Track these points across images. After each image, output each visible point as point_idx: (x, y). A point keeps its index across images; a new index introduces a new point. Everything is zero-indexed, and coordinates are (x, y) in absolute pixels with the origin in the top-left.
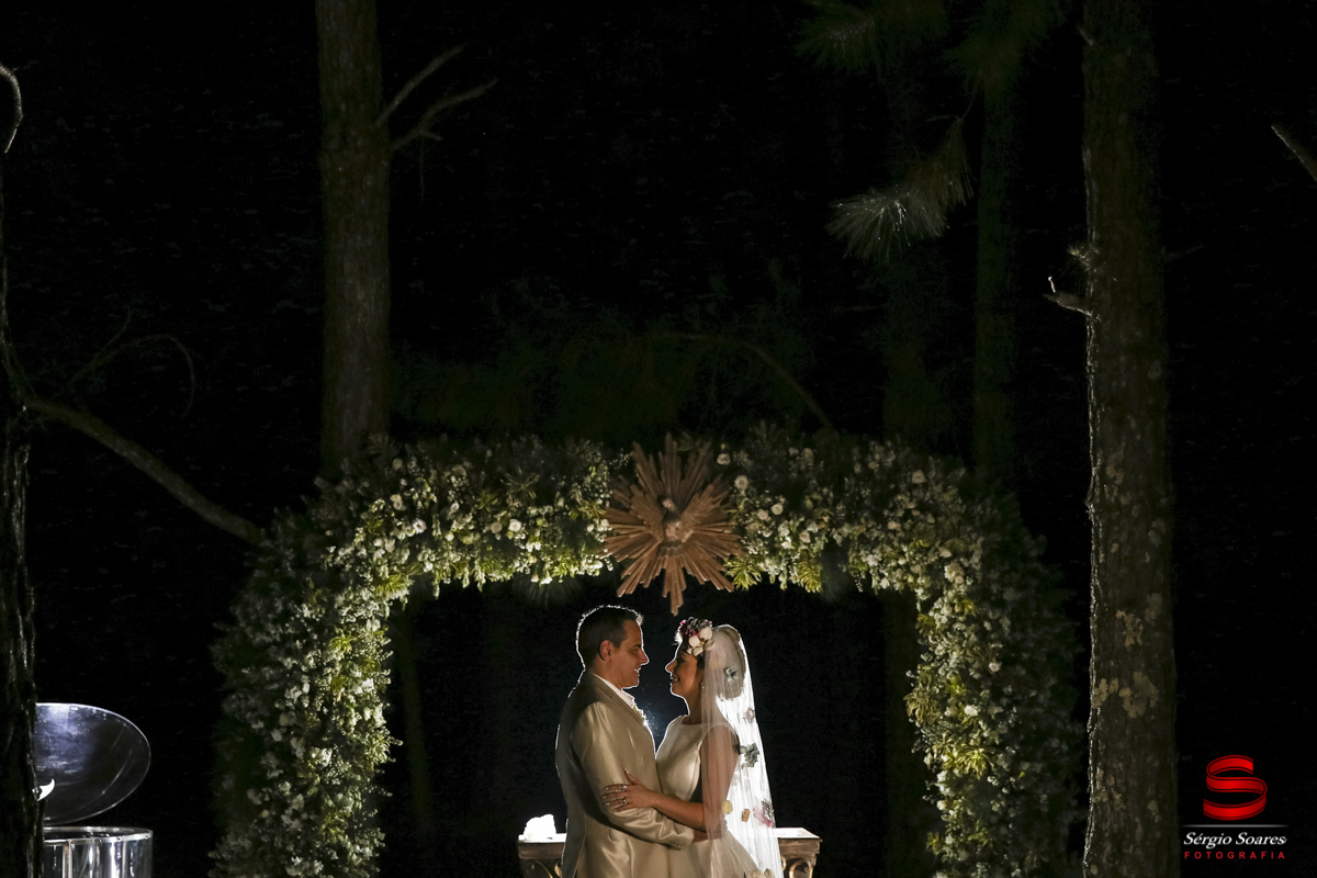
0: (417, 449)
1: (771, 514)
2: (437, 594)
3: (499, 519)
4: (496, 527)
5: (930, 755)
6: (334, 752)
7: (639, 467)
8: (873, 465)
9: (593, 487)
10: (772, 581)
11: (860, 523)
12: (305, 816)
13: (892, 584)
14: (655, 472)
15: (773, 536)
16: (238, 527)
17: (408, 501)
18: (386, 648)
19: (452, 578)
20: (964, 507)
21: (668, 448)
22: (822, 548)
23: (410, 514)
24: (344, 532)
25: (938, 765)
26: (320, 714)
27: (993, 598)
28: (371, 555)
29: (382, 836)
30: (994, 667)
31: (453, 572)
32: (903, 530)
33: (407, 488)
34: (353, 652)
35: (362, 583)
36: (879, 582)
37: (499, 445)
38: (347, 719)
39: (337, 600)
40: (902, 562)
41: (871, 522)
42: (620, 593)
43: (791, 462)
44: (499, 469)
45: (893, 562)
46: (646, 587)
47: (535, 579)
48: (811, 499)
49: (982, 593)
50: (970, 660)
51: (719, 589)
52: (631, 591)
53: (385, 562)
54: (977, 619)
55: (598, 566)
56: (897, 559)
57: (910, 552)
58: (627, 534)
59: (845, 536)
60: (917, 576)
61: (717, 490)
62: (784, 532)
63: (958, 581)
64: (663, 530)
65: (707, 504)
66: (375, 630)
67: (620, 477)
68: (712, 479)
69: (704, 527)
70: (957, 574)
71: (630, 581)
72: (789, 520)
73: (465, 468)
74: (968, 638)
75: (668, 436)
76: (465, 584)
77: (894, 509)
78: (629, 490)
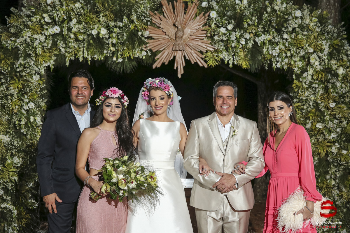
1: (227, 29)
2: (67, 64)
3: (96, 28)
4: (95, 32)
6: (14, 137)
7: (164, 7)
8: (276, 8)
9: (142, 15)
10: (226, 62)
11: (270, 35)
13: (283, 66)
14: (172, 11)
15: (227, 40)
17: (51, 17)
18: (44, 89)
19: (75, 57)
20: (320, 28)
22: (251, 47)
23: (54, 22)
27: (333, 72)
28: (33, 43)
30: (332, 105)
32: (292, 38)
33: (51, 11)
34: (23, 89)
36: (276, 65)
38: (20, 122)
39: (16, 63)
40: (289, 54)
41: (276, 34)
42: (154, 67)
43: (237, 6)
44: (97, 4)
45: (284, 55)
46: (166, 64)
47: (115, 59)
48: (247, 22)
49: (328, 70)
50: (319, 102)
51: (201, 65)
52: (159, 66)
53: (40, 46)
54: (324, 82)
55: (144, 53)
56: (286, 53)
57: (293, 50)
58: (158, 39)
59: (262, 40)
60: (295, 62)
61: (201, 19)
62: (233, 38)
63: (317, 63)
64: (176, 37)
65: (196, 26)
66: (37, 80)
67: (156, 12)
68: (200, 13)
69: (194, 37)
70: (316, 60)
71: (159, 61)
72: (236, 32)
73: (81, 3)
74: (319, 91)
76: (81, 59)
77: (286, 28)
78: (160, 18)
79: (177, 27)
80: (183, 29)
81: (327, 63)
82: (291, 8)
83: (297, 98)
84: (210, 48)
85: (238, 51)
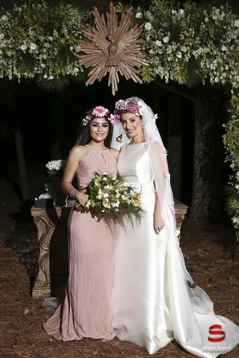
1: (163, 42)
3: (25, 43)
4: (24, 47)
5: (233, 164)
7: (96, 19)
9: (73, 28)
10: (162, 77)
11: (207, 47)
13: (221, 81)
14: (105, 23)
15: (163, 54)
19: (4, 75)
21: (111, 10)
22: (188, 61)
31: (4, 72)
32: (230, 51)
36: (214, 79)
37: (26, 6)
40: (227, 68)
41: (214, 46)
42: (87, 84)
43: (173, 16)
44: (25, 17)
45: (222, 68)
46: (99, 81)
47: (45, 76)
48: (184, 34)
51: (136, 81)
52: (92, 83)
55: (76, 70)
56: (224, 67)
57: (232, 63)
58: (90, 54)
59: (199, 54)
60: (234, 76)
61: (135, 32)
62: (169, 51)
64: (109, 52)
65: (130, 39)
67: (87, 24)
68: (134, 25)
69: (128, 51)
71: (92, 77)
72: (172, 45)
73: (8, 16)
75: (111, 4)
76: (10, 77)
77: (225, 39)
78: (92, 31)
79: (110, 41)
80: (117, 42)
82: (230, 18)
83: (235, 115)
84: (145, 62)
85: (175, 65)
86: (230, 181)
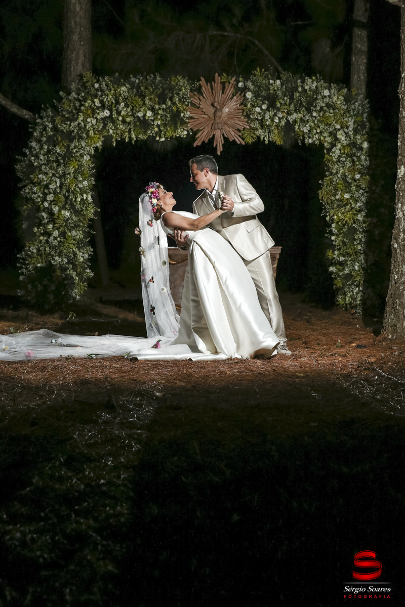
0: (105, 79)
1: (262, 109)
2: (115, 145)
3: (142, 110)
4: (141, 114)
5: (329, 217)
6: (71, 212)
7: (203, 88)
8: (307, 87)
9: (183, 97)
10: (262, 139)
11: (300, 113)
12: (59, 239)
13: (314, 142)
14: (210, 91)
15: (262, 119)
16: (26, 114)
17: (101, 102)
18: (93, 168)
19: (121, 138)
20: (346, 106)
21: (216, 80)
22: (284, 124)
23: (103, 107)
24: (73, 116)
25: (332, 221)
26: (64, 195)
27: (357, 146)
28: (85, 126)
29: (92, 250)
30: (358, 176)
31: (122, 135)
32: (320, 116)
33: (101, 96)
34: (78, 169)
35: (81, 138)
36: (308, 140)
37: (142, 78)
38: (76, 198)
39: (71, 145)
40: (318, 131)
41: (306, 112)
43: (271, 86)
44: (142, 88)
45: (314, 131)
46: (206, 142)
47: (158, 138)
48: (279, 102)
49: (353, 144)
50: (347, 174)
51: (238, 142)
52: (199, 144)
53: (92, 129)
54: (351, 156)
55: (185, 133)
56: (316, 130)
57: (322, 126)
58: (198, 118)
59: (294, 119)
60: (325, 137)
61: (238, 99)
62: (267, 117)
63: (343, 138)
64: (214, 117)
66: (87, 160)
67: (195, 93)
68: (236, 94)
69: (232, 116)
70: (343, 136)
71: (199, 139)
72: (269, 111)
73: (126, 87)
74: (347, 164)
75: (217, 75)
76: (127, 140)
77: (315, 107)
78: (199, 98)
79: (216, 107)
80: (222, 107)
81: (352, 138)
82: (321, 87)
83: (329, 171)
84: (247, 125)
85: (273, 128)
86: (327, 233)
